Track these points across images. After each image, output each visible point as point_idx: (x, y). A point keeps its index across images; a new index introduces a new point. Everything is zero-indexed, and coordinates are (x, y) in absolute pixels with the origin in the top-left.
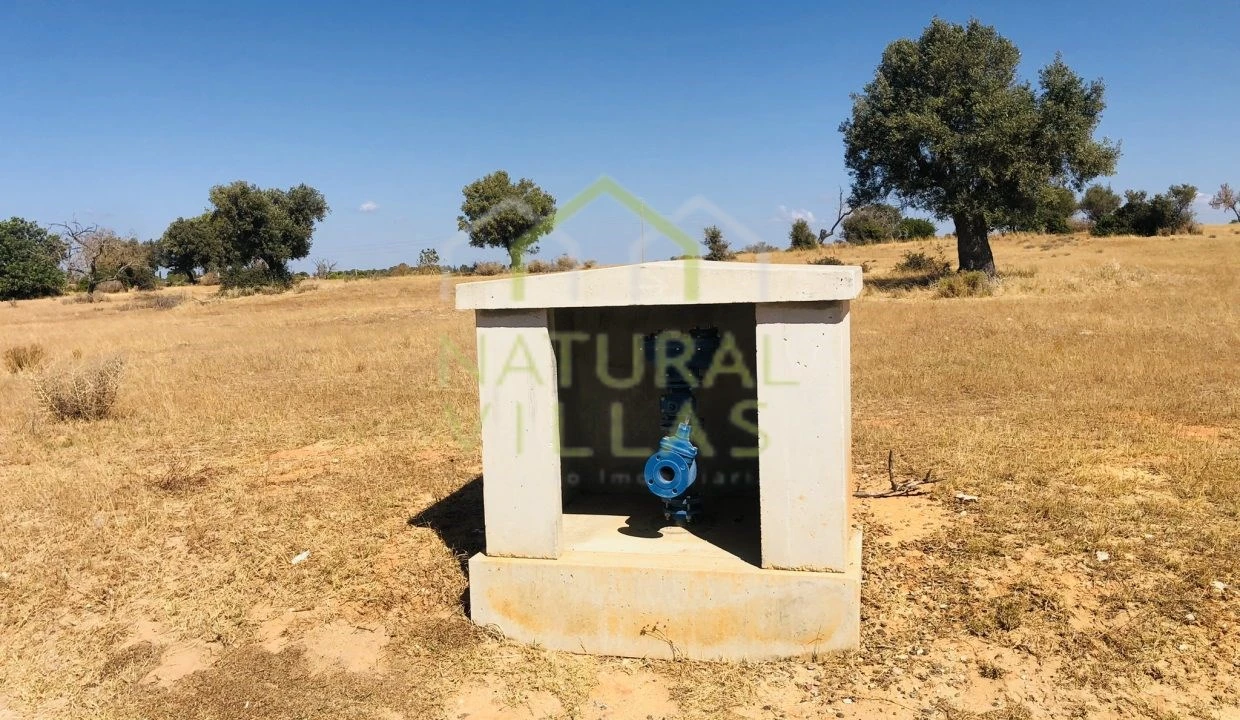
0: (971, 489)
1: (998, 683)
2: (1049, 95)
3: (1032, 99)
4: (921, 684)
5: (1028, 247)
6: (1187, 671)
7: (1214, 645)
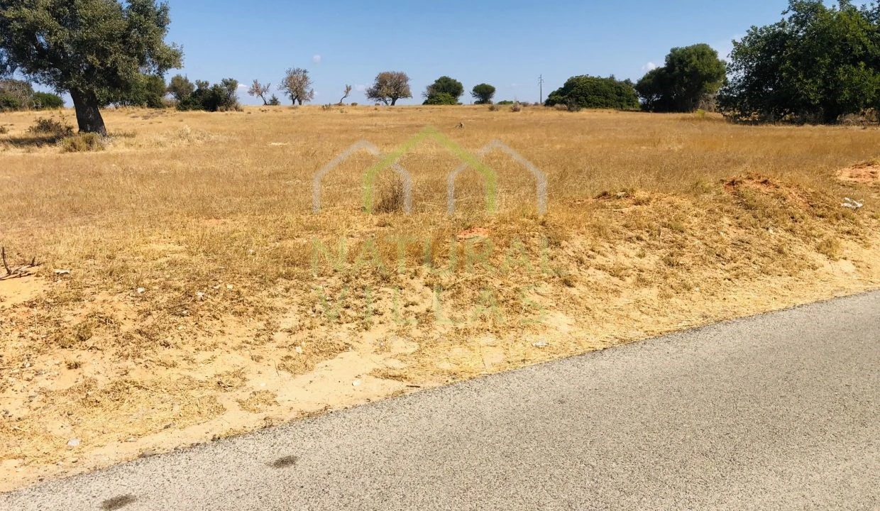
0: (65, 267)
1: (79, 370)
2: (132, 7)
3: (121, 9)
4: (28, 383)
5: (134, 117)
6: (182, 339)
7: (197, 324)
